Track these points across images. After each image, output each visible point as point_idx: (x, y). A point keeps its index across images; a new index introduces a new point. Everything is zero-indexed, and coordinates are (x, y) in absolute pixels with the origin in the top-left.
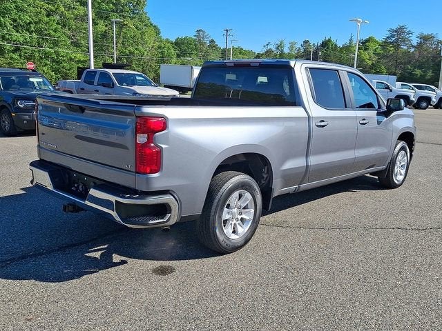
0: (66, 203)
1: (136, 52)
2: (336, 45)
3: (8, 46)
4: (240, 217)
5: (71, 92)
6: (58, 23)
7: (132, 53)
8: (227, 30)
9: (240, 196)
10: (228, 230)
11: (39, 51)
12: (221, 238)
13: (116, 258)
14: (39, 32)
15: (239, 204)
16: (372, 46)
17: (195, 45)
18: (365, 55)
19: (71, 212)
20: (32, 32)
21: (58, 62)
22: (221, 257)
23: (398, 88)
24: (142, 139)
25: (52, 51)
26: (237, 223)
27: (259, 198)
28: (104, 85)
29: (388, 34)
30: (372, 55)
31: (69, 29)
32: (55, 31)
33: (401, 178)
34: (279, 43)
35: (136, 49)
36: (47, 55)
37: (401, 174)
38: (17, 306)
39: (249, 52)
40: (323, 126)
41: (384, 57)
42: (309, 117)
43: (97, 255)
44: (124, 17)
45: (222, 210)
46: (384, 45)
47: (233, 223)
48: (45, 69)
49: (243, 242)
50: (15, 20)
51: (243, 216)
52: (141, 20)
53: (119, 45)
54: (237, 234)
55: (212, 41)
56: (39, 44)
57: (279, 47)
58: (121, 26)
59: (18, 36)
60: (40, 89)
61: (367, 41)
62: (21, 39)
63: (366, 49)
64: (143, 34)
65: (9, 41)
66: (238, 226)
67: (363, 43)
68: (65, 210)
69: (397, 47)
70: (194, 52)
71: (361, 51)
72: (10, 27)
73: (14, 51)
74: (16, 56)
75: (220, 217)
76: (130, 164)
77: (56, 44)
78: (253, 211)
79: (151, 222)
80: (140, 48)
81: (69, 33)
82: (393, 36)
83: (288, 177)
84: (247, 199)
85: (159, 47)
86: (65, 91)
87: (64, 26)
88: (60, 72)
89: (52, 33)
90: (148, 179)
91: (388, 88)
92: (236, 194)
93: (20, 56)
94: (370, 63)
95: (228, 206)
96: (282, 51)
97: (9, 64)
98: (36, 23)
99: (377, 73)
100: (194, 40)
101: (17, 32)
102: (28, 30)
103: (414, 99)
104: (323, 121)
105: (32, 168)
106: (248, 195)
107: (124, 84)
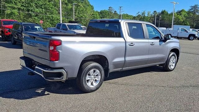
0: (29, 72)
1: (83, 16)
2: (167, 13)
3: (33, 14)
4: (94, 79)
5: (52, 32)
6: (53, 5)
7: (82, 17)
8: (120, 7)
9: (94, 71)
10: (89, 84)
11: (45, 16)
12: (86, 87)
13: (46, 93)
14: (45, 8)
15: (94, 74)
16: (183, 13)
17: (108, 13)
18: (180, 17)
19: (31, 75)
20: (43, 8)
21: (53, 20)
22: (86, 94)
23: (191, 31)
24: (52, 48)
25: (51, 16)
26: (93, 81)
27: (103, 72)
28: (63, 29)
29: (190, 8)
30: (183, 17)
31: (57, 7)
32: (52, 8)
33: (172, 67)
34: (143, 12)
35: (83, 15)
36: (49, 18)
37: (173, 66)
38: (6, 106)
39: (131, 16)
40: (132, 45)
41: (188, 18)
42: (126, 42)
43: (40, 91)
44: (79, 2)
45: (86, 76)
46: (189, 13)
47: (91, 81)
48: (48, 23)
49: (96, 89)
50: (36, 4)
51: (96, 79)
52: (85, 3)
53: (77, 14)
54: (93, 86)
55: (115, 12)
56: (45, 13)
57: (143, 14)
58: (77, 6)
59: (37, 10)
60: (39, 31)
61: (181, 11)
62: (39, 11)
63: (181, 15)
64: (86, 9)
65: (34, 12)
66: (93, 82)
67: (179, 12)
68: (28, 74)
69: (194, 13)
70: (108, 16)
71: (178, 15)
72: (34, 7)
73: (36, 16)
74: (36, 18)
75: (85, 79)
76: (48, 58)
77: (52, 13)
78: (100, 77)
79: (55, 79)
80: (85, 15)
81: (57, 9)
82: (192, 9)
83: (116, 65)
84: (97, 72)
85: (93, 14)
86: (50, 32)
87: (55, 6)
88: (53, 24)
89: (51, 9)
90: (54, 63)
91: (186, 31)
92: (92, 70)
93: (38, 18)
94: (182, 20)
95: (89, 75)
96: (144, 15)
97: (34, 21)
98: (44, 5)
99: (185, 25)
100: (108, 11)
101: (37, 8)
102: (41, 8)
103: (197, 36)
104: (132, 43)
105: (20, 59)
106: (98, 71)
107: (72, 29)
